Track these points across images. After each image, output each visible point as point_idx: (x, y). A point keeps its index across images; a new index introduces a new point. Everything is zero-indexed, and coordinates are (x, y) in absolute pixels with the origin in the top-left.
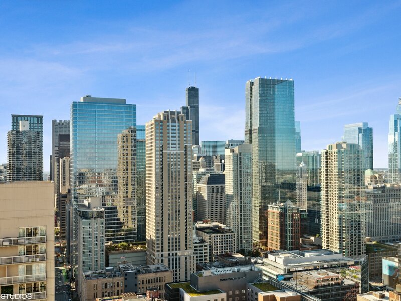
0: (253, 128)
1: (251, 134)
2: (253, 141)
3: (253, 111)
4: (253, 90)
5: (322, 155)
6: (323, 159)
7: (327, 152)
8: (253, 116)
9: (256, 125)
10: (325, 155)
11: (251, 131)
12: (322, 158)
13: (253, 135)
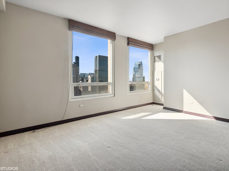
1: (96, 71)
11: (96, 70)
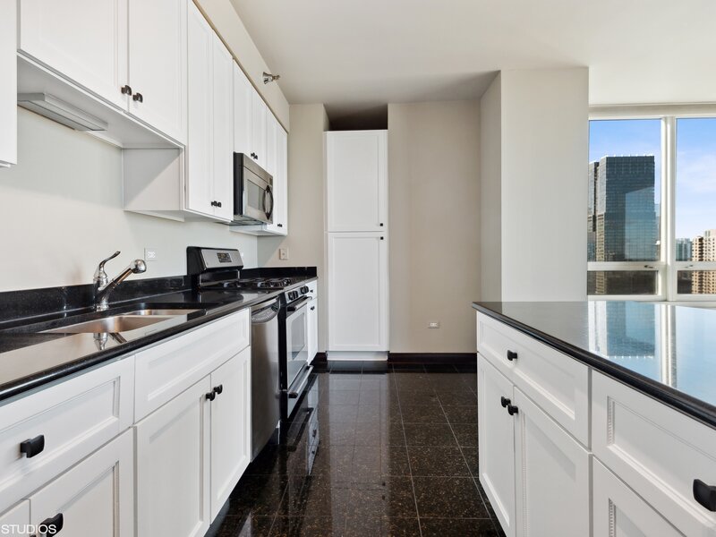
0: (598, 214)
2: (597, 228)
3: (598, 195)
4: (599, 171)
5: (694, 242)
6: (696, 247)
7: (701, 240)
8: (598, 201)
9: (602, 210)
10: (698, 243)
12: (694, 246)
13: (597, 222)
